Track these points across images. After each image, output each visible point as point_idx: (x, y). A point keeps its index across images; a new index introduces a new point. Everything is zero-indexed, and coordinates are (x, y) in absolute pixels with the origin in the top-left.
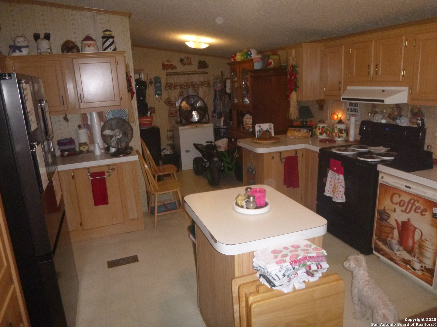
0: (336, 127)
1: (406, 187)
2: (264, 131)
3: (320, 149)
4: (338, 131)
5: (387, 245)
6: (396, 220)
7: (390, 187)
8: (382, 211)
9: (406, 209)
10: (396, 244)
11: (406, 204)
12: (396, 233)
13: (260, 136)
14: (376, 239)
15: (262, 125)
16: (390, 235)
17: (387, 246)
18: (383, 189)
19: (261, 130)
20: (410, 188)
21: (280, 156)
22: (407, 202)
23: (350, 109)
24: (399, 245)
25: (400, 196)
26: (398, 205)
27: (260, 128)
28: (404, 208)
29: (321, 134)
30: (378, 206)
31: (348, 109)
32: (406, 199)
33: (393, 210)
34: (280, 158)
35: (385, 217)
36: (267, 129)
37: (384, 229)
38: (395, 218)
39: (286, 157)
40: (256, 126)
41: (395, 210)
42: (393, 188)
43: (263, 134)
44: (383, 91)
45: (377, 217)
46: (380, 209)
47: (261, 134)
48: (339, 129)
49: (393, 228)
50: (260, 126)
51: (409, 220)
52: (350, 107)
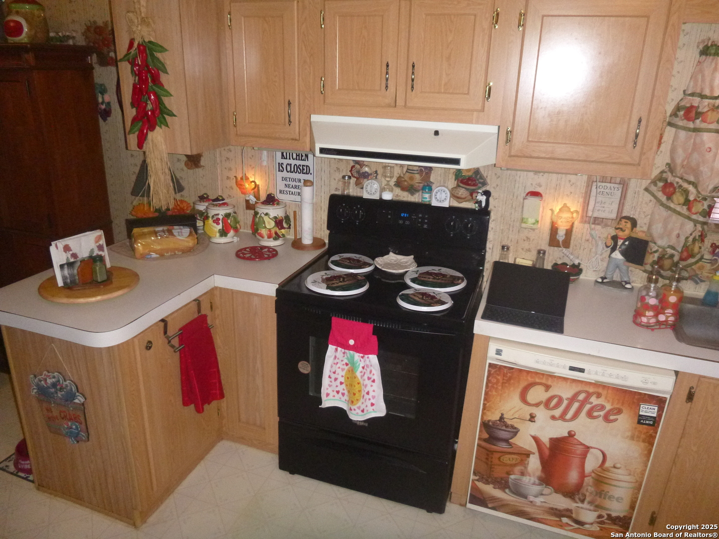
0: (267, 214)
1: (572, 369)
2: (83, 261)
3: (277, 290)
4: (273, 224)
5: (509, 487)
6: (536, 439)
7: (521, 371)
8: (494, 422)
9: (565, 412)
10: (534, 484)
11: (565, 403)
12: (534, 463)
13: (73, 282)
14: (477, 480)
15: (71, 241)
16: (517, 469)
17: (507, 490)
18: (499, 377)
19: (72, 260)
20: (582, 370)
21: (165, 332)
22: (567, 399)
23: (284, 166)
24: (540, 485)
25: (547, 387)
26: (542, 407)
27: (69, 254)
28: (557, 412)
29: (223, 233)
30: (483, 414)
31: (281, 165)
32: (566, 393)
33: (529, 417)
34: (167, 338)
35: (503, 434)
36: (92, 251)
37: (499, 458)
38: (533, 434)
39: (180, 330)
40: (52, 249)
41: (532, 418)
42: (528, 372)
43: (81, 272)
44: (437, 133)
45: (479, 435)
46: (489, 418)
47: (75, 271)
48: (275, 218)
49: (527, 454)
50: (67, 248)
51: (571, 435)
52: (285, 162)
